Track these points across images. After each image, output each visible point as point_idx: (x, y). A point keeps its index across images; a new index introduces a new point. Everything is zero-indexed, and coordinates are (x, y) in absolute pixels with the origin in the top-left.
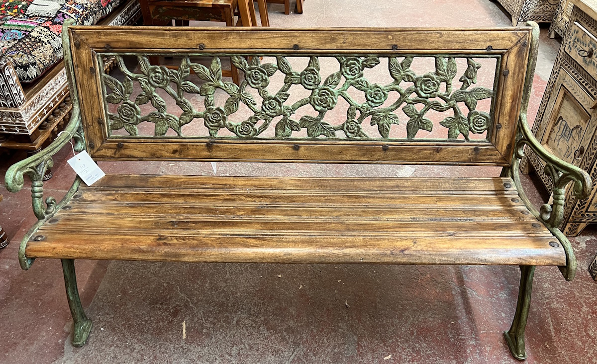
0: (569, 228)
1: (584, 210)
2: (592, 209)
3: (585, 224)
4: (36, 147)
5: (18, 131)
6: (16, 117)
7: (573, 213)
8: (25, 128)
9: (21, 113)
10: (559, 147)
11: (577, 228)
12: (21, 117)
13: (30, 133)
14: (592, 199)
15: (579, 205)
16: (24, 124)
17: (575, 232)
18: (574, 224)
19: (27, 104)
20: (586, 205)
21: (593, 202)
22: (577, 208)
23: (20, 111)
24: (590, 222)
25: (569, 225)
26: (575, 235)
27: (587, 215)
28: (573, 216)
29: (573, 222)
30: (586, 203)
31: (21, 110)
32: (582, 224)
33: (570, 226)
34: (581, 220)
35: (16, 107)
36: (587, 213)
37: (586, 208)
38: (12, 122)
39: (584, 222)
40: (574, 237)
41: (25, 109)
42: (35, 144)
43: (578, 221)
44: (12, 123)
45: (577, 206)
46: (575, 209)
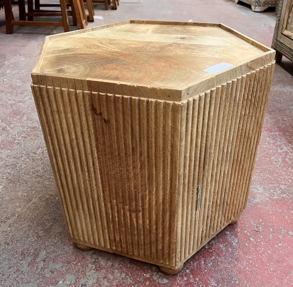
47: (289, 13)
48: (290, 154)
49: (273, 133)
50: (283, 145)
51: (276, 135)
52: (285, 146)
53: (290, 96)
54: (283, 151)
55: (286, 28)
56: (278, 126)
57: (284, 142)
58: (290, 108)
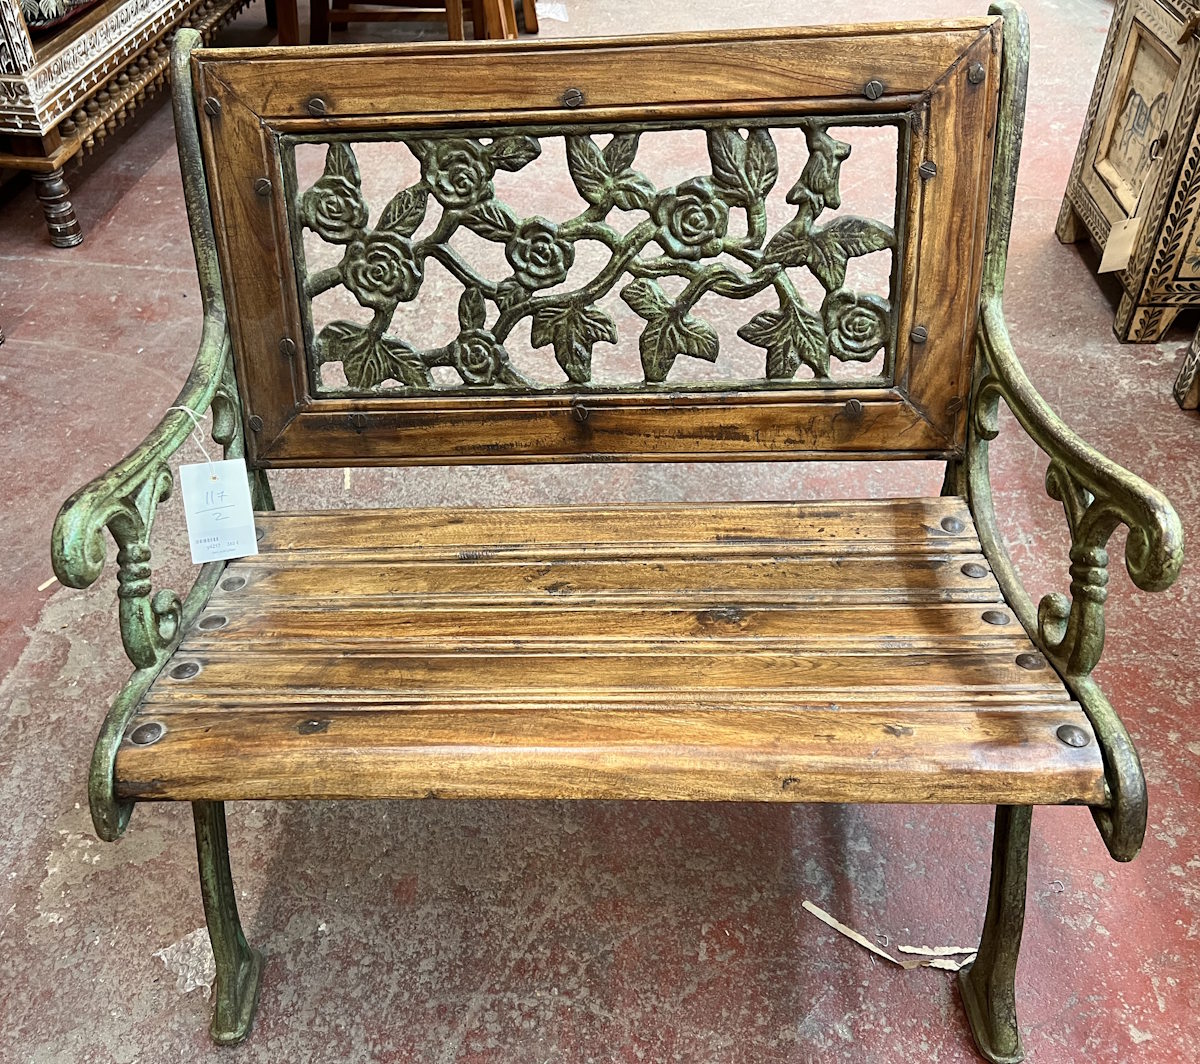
0: (1142, 322)
1: (1170, 274)
2: (1187, 271)
3: (1175, 309)
4: (55, 164)
5: (20, 126)
6: (18, 95)
7: (1148, 281)
8: (34, 118)
9: (28, 85)
10: (1128, 156)
11: (1157, 321)
12: (27, 94)
13: (44, 130)
14: (1186, 247)
15: (1158, 261)
16: (32, 110)
17: (1154, 331)
18: (1150, 310)
19: (39, 70)
20: (1174, 262)
21: (1189, 254)
22: (1154, 271)
23: (25, 81)
24: (1184, 305)
25: (1140, 314)
26: (1154, 338)
27: (1178, 286)
28: (1148, 291)
29: (1149, 306)
30: (1173, 256)
31: (28, 79)
32: (1168, 310)
33: (1143, 316)
34: (1165, 299)
35: (18, 72)
36: (1176, 283)
37: (1173, 270)
38: (10, 105)
39: (1172, 305)
40: (1153, 342)
41: (35, 79)
42: (53, 159)
43: (1159, 301)
44: (9, 108)
45: (1154, 265)
46: (1151, 273)
47: (1121, 112)
48: (1029, 554)
49: (1003, 494)
50: (1020, 530)
51: (1010, 499)
52: (1025, 531)
53: (1085, 378)
54: (1013, 544)
55: (1107, 155)
56: (1024, 474)
57: (1022, 520)
58: (1072, 419)
